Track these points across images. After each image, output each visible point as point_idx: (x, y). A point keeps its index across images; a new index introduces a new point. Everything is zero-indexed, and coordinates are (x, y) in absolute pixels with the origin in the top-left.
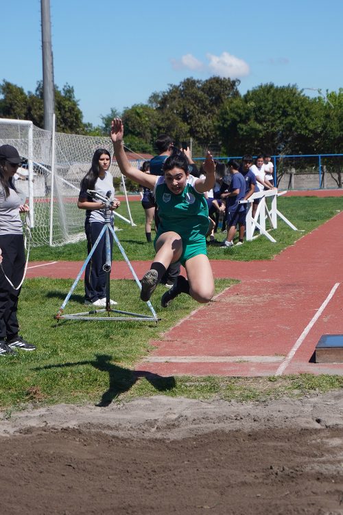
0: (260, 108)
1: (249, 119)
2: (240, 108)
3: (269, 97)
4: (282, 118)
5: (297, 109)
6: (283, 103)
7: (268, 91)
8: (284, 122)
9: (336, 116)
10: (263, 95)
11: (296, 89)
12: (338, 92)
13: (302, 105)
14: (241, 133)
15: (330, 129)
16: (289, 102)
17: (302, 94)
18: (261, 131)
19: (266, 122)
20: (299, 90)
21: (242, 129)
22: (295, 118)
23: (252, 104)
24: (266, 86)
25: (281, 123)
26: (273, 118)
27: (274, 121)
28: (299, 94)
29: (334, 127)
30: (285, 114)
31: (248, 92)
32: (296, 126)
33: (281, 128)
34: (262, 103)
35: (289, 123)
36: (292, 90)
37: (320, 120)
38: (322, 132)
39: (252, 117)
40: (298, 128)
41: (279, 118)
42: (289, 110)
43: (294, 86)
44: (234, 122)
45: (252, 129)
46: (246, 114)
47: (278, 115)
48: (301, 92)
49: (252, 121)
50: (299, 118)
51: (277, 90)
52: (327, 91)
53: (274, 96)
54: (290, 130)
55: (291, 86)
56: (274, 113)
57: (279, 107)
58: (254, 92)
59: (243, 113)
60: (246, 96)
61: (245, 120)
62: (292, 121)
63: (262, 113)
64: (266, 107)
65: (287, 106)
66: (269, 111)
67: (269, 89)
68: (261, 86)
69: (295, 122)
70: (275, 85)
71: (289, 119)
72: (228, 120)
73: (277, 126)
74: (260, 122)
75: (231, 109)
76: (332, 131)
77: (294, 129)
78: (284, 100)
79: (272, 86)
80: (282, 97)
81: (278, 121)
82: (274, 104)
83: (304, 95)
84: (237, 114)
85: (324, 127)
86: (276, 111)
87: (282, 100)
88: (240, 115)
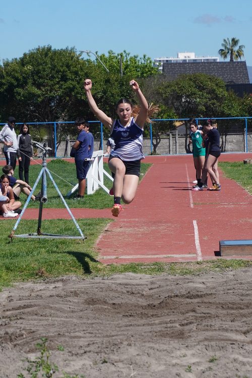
0: (38, 72)
1: (26, 83)
2: (17, 72)
3: (48, 60)
4: (61, 83)
5: (76, 73)
6: (62, 67)
7: (46, 55)
8: (64, 87)
9: (116, 81)
10: (41, 59)
11: (74, 53)
12: (107, 55)
13: (81, 69)
14: (18, 98)
15: (110, 94)
16: (68, 66)
17: (80, 58)
18: (39, 96)
19: (44, 86)
20: (78, 53)
21: (19, 94)
22: (75, 83)
23: (30, 67)
24: (43, 49)
25: (60, 88)
26: (52, 82)
27: (53, 85)
28: (78, 58)
29: (114, 91)
30: (64, 78)
31: (25, 55)
32: (76, 91)
33: (60, 93)
34: (41, 67)
35: (69, 88)
36: (70, 54)
37: (100, 85)
38: (102, 97)
39: (30, 81)
40: (78, 93)
41: (58, 83)
42: (69, 75)
43: (73, 49)
44: (11, 87)
45: (30, 93)
46: (24, 78)
47: (57, 80)
48: (80, 55)
49: (30, 84)
50: (78, 83)
51: (55, 52)
52: (96, 53)
53: (52, 59)
54: (70, 96)
55: (69, 49)
56: (53, 77)
57: (58, 71)
58: (32, 55)
59: (20, 77)
60: (22, 60)
61: (23, 84)
62: (72, 86)
63: (40, 77)
64: (44, 71)
65: (67, 69)
66: (47, 75)
67: (46, 52)
68: (38, 49)
69: (74, 87)
70: (53, 49)
71: (69, 84)
72: (4, 84)
73: (56, 91)
74: (39, 86)
75: (7, 73)
76: (113, 96)
77: (73, 94)
78: (63, 64)
79: (49, 49)
80: (61, 60)
81: (58, 86)
82: (53, 67)
83: (82, 59)
84: (14, 77)
85: (105, 92)
86: (55, 76)
87: (61, 64)
88: (17, 79)
